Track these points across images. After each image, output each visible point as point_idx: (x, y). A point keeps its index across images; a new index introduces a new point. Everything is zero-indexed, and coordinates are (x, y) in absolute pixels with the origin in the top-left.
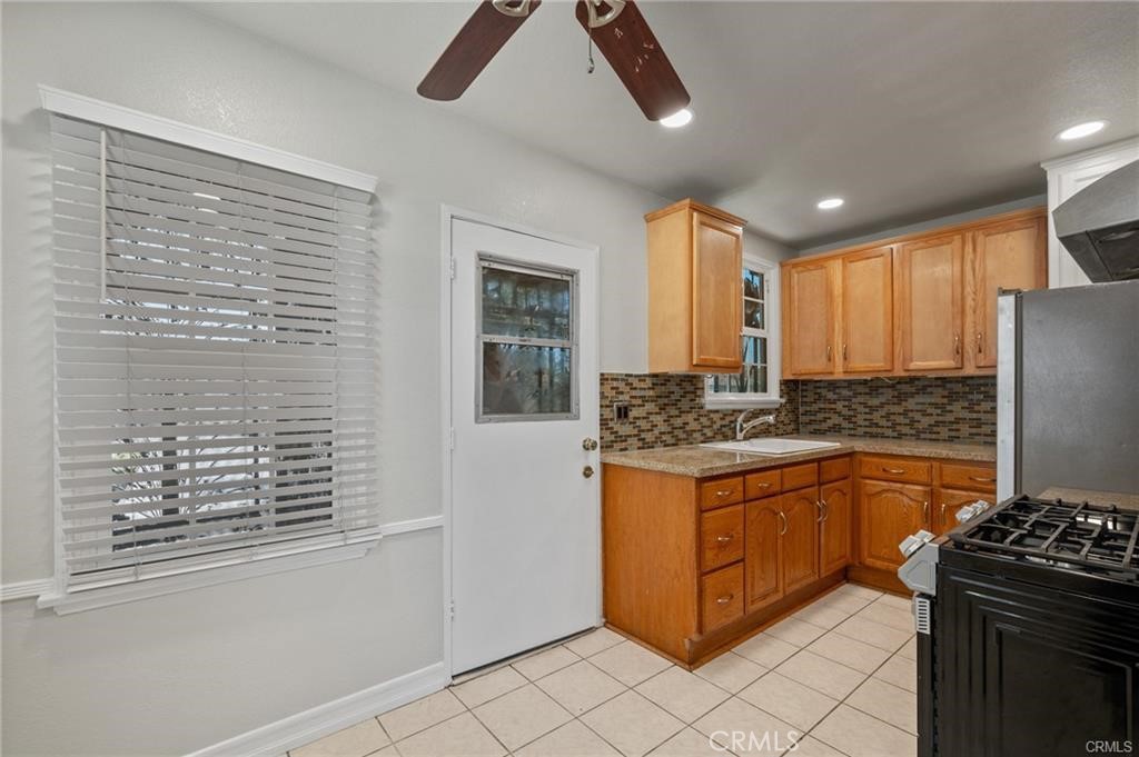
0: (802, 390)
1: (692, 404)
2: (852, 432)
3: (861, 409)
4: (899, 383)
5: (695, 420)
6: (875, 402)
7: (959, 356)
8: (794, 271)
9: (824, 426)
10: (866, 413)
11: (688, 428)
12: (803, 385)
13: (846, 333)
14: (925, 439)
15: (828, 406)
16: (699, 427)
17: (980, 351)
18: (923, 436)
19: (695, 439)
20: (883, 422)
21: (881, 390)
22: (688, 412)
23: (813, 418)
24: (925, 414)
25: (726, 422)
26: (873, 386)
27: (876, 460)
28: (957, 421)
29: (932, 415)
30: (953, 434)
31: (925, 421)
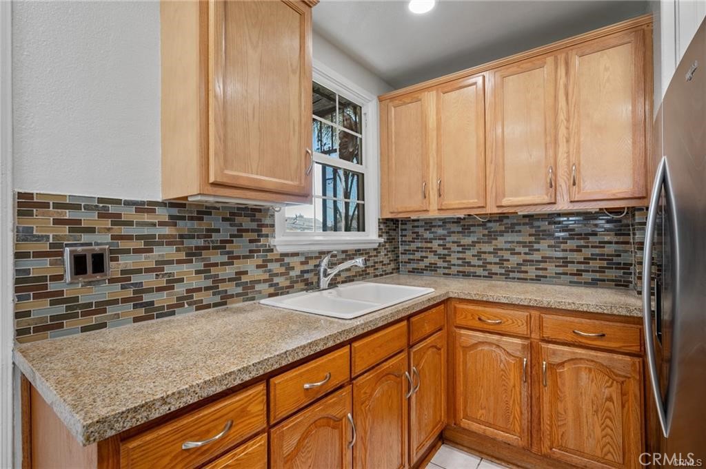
0: (402, 230)
1: (253, 246)
2: (446, 271)
3: (455, 248)
4: (489, 221)
5: (258, 267)
6: (467, 240)
7: (552, 190)
8: (391, 104)
9: (422, 265)
10: (458, 252)
11: (244, 279)
12: (402, 224)
13: (440, 168)
14: (514, 278)
15: (424, 245)
16: (266, 276)
17: (574, 184)
18: (512, 275)
19: (260, 292)
20: (475, 261)
21: (472, 229)
22: (245, 257)
23: (411, 257)
24: (514, 253)
25: (310, 266)
26: (465, 224)
27: (471, 307)
28: (545, 259)
29: (520, 254)
30: (541, 273)
31: (515, 260)
